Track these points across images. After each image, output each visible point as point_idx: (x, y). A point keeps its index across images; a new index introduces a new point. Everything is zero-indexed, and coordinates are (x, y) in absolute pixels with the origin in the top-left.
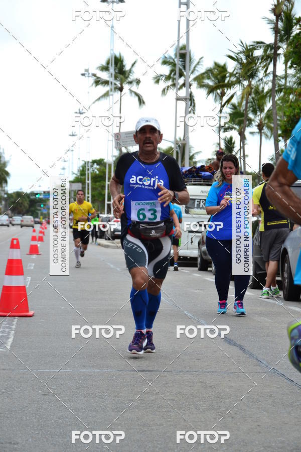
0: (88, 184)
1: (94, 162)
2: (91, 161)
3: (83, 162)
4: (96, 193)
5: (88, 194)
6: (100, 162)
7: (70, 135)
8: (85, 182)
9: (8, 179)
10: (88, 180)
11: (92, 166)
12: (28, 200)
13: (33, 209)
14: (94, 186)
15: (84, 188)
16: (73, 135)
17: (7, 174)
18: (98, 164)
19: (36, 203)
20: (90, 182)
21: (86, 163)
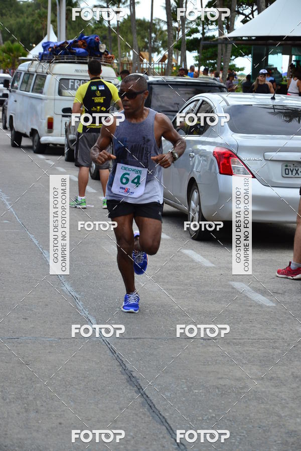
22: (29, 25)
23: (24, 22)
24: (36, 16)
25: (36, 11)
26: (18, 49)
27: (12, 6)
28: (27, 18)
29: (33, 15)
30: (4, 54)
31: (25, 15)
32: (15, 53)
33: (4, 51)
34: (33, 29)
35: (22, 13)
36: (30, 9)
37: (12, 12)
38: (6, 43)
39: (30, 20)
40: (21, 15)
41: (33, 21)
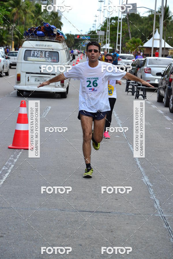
0: (108, 32)
1: (112, 18)
2: (110, 18)
3: (106, 19)
4: (112, 37)
5: (108, 38)
6: (116, 19)
7: (99, 1)
8: (106, 31)
9: (62, 27)
10: (108, 30)
11: (111, 21)
12: (73, 39)
13: (77, 44)
14: (112, 33)
15: (105, 34)
16: (101, 1)
17: (61, 24)
18: (114, 20)
19: (79, 41)
20: (109, 31)
21: (108, 19)
22: (146, 29)
23: (143, 27)
24: (150, 24)
25: (150, 22)
26: (139, 42)
27: (137, 19)
28: (145, 25)
29: (148, 24)
30: (132, 44)
31: (144, 24)
32: (137, 43)
33: (131, 43)
34: (148, 31)
35: (143, 23)
36: (147, 21)
37: (137, 22)
38: (132, 38)
39: (146, 26)
40: (142, 24)
41: (148, 27)
